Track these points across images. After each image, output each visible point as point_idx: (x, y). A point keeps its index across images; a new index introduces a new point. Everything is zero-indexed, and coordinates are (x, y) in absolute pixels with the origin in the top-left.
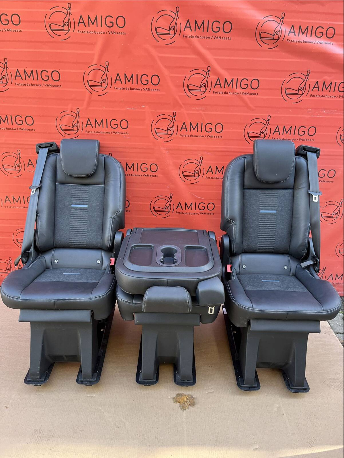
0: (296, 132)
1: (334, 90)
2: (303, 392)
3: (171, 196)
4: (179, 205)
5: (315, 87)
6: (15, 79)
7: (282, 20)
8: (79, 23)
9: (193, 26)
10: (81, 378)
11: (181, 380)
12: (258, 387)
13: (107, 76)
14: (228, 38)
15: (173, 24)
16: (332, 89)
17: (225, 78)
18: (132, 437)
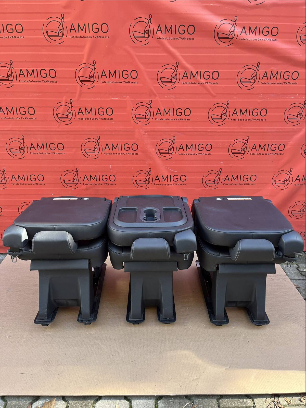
0: (251, 114)
1: (280, 78)
2: (264, 324)
3: (150, 170)
4: (157, 178)
5: (264, 76)
6: (19, 77)
7: (235, 22)
8: (71, 29)
9: (163, 30)
10: (81, 318)
11: (164, 318)
12: (228, 321)
13: (94, 72)
14: (192, 38)
15: (147, 28)
16: (279, 77)
17: (191, 71)
18: (125, 362)
